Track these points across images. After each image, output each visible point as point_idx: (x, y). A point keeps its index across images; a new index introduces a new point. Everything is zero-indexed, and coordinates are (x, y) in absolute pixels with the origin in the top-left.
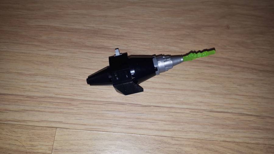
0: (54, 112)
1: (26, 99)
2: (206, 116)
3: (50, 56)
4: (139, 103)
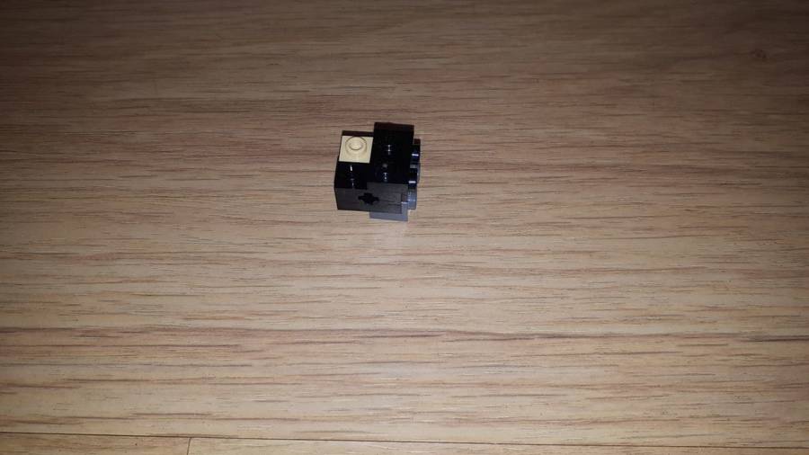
0: (178, 382)
1: (82, 340)
2: (743, 358)
3: (164, 191)
4: (485, 329)
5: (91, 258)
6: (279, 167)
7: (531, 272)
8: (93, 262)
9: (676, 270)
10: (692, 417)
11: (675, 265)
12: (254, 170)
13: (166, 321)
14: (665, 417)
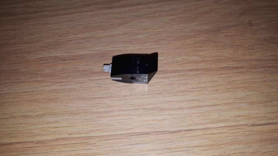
1: (36, 145)
2: (249, 132)
3: (57, 90)
4: (166, 130)
5: (35, 116)
6: (94, 78)
7: (179, 109)
8: (36, 118)
9: (226, 104)
11: (226, 102)
12: (86, 80)
13: (63, 136)
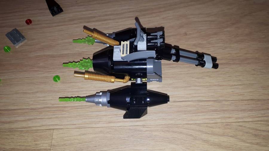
0: (51, 118)
10: (158, 119)
14: (152, 119)
